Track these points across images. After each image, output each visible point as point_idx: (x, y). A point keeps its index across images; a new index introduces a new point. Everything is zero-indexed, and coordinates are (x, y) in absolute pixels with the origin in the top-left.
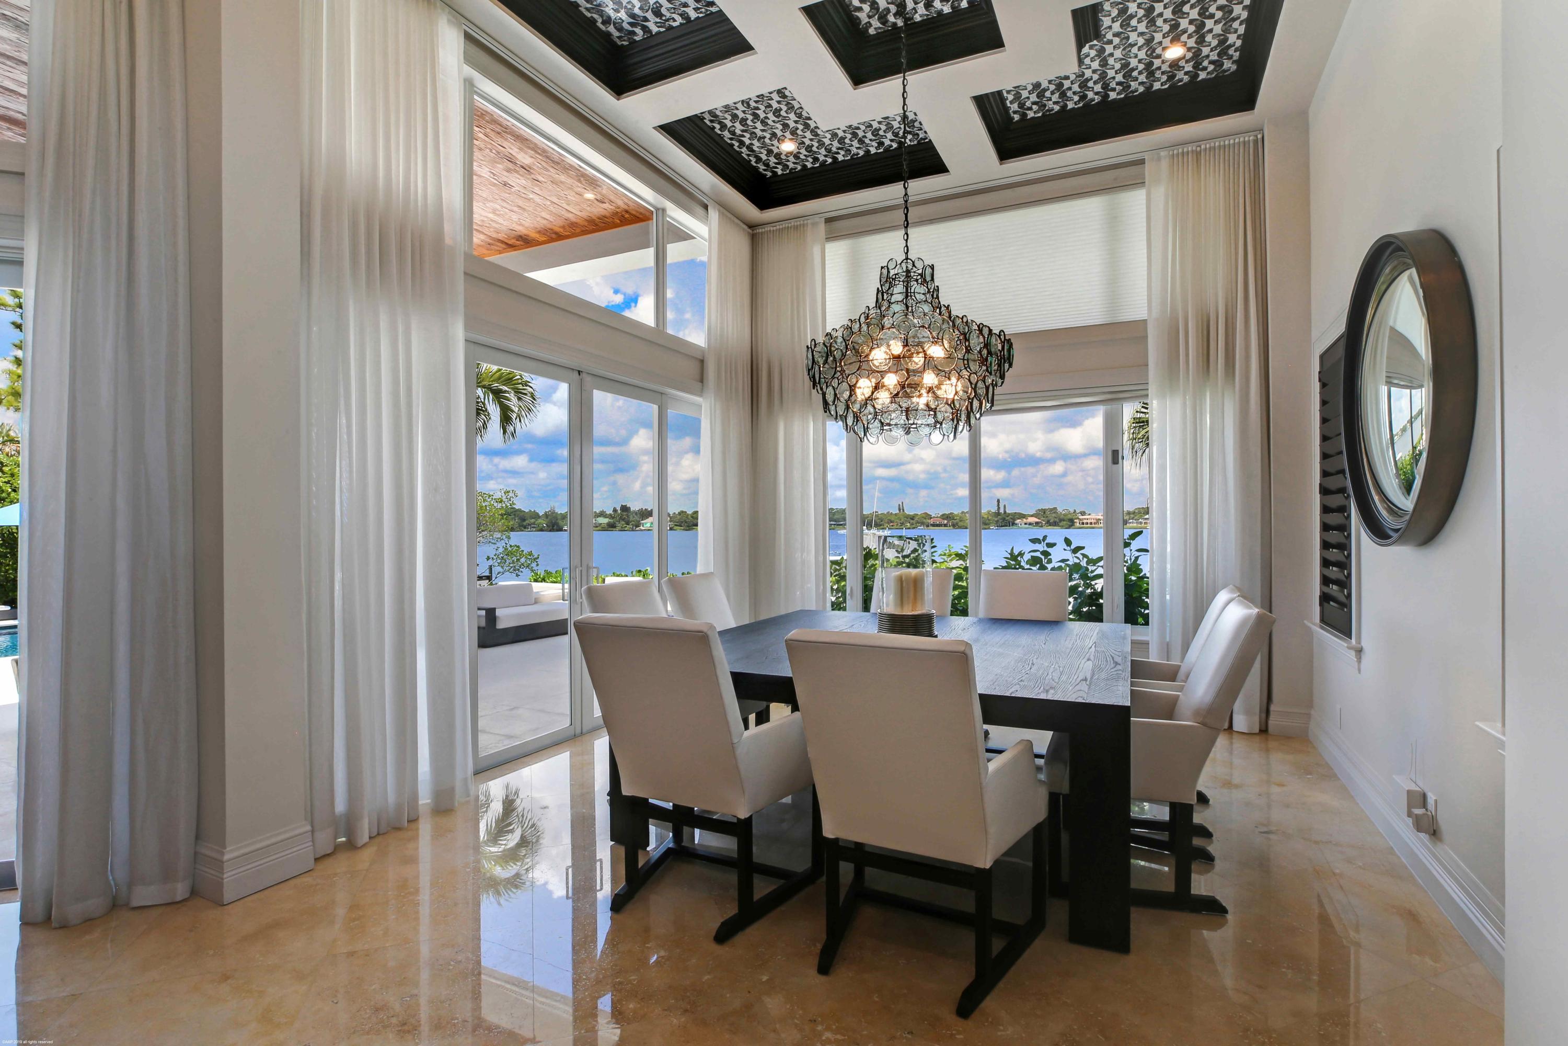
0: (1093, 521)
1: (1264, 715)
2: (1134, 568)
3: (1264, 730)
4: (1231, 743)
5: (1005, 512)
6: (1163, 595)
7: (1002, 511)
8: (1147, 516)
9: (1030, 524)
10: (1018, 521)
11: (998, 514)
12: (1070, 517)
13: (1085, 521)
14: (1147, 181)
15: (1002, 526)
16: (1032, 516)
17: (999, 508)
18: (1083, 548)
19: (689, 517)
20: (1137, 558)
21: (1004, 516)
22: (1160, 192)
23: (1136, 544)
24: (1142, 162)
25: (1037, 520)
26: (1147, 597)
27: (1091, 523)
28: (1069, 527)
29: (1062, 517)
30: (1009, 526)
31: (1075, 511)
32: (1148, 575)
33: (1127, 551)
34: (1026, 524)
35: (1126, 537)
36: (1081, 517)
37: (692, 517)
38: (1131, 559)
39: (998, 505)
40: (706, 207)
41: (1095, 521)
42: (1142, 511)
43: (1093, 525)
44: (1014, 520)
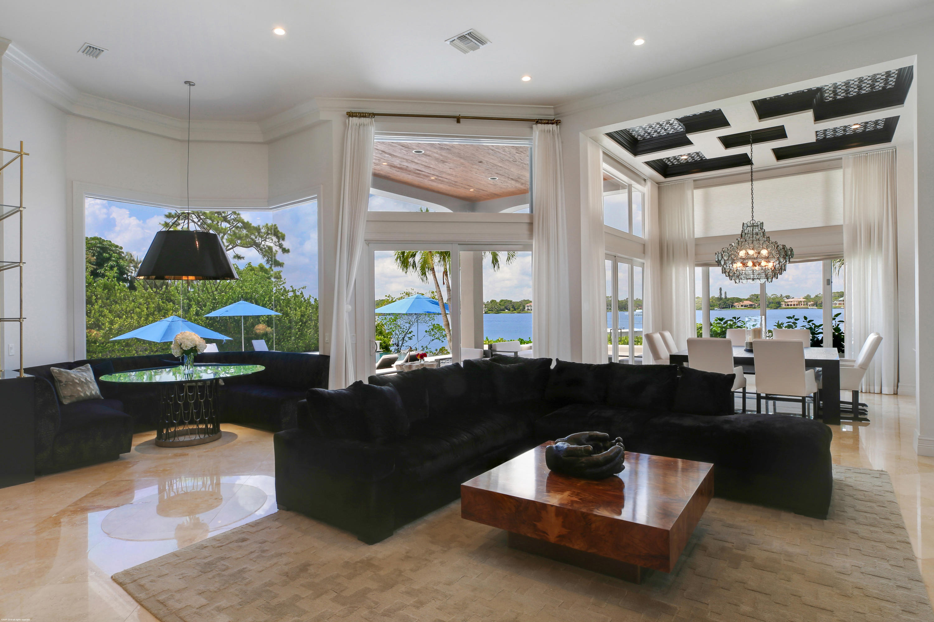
0: (795, 303)
1: (896, 388)
2: (837, 329)
3: (896, 394)
4: (881, 399)
5: (726, 297)
6: (851, 341)
7: (723, 296)
8: (842, 299)
9: (745, 306)
10: (736, 304)
11: (720, 299)
12: (777, 300)
13: (789, 303)
14: (843, 166)
15: (723, 308)
16: (747, 300)
17: (721, 294)
18: (813, 320)
19: (498, 304)
20: (838, 325)
21: (725, 300)
22: (849, 171)
23: (838, 319)
24: (841, 159)
25: (751, 303)
26: (844, 342)
27: (794, 305)
28: (777, 308)
29: (771, 301)
30: (729, 308)
31: (782, 295)
32: (843, 332)
33: (834, 321)
34: (742, 306)
35: (833, 315)
36: (786, 300)
37: (500, 304)
38: (835, 325)
39: (721, 292)
40: (645, 180)
41: (797, 303)
42: (837, 295)
43: (796, 306)
44: (733, 303)
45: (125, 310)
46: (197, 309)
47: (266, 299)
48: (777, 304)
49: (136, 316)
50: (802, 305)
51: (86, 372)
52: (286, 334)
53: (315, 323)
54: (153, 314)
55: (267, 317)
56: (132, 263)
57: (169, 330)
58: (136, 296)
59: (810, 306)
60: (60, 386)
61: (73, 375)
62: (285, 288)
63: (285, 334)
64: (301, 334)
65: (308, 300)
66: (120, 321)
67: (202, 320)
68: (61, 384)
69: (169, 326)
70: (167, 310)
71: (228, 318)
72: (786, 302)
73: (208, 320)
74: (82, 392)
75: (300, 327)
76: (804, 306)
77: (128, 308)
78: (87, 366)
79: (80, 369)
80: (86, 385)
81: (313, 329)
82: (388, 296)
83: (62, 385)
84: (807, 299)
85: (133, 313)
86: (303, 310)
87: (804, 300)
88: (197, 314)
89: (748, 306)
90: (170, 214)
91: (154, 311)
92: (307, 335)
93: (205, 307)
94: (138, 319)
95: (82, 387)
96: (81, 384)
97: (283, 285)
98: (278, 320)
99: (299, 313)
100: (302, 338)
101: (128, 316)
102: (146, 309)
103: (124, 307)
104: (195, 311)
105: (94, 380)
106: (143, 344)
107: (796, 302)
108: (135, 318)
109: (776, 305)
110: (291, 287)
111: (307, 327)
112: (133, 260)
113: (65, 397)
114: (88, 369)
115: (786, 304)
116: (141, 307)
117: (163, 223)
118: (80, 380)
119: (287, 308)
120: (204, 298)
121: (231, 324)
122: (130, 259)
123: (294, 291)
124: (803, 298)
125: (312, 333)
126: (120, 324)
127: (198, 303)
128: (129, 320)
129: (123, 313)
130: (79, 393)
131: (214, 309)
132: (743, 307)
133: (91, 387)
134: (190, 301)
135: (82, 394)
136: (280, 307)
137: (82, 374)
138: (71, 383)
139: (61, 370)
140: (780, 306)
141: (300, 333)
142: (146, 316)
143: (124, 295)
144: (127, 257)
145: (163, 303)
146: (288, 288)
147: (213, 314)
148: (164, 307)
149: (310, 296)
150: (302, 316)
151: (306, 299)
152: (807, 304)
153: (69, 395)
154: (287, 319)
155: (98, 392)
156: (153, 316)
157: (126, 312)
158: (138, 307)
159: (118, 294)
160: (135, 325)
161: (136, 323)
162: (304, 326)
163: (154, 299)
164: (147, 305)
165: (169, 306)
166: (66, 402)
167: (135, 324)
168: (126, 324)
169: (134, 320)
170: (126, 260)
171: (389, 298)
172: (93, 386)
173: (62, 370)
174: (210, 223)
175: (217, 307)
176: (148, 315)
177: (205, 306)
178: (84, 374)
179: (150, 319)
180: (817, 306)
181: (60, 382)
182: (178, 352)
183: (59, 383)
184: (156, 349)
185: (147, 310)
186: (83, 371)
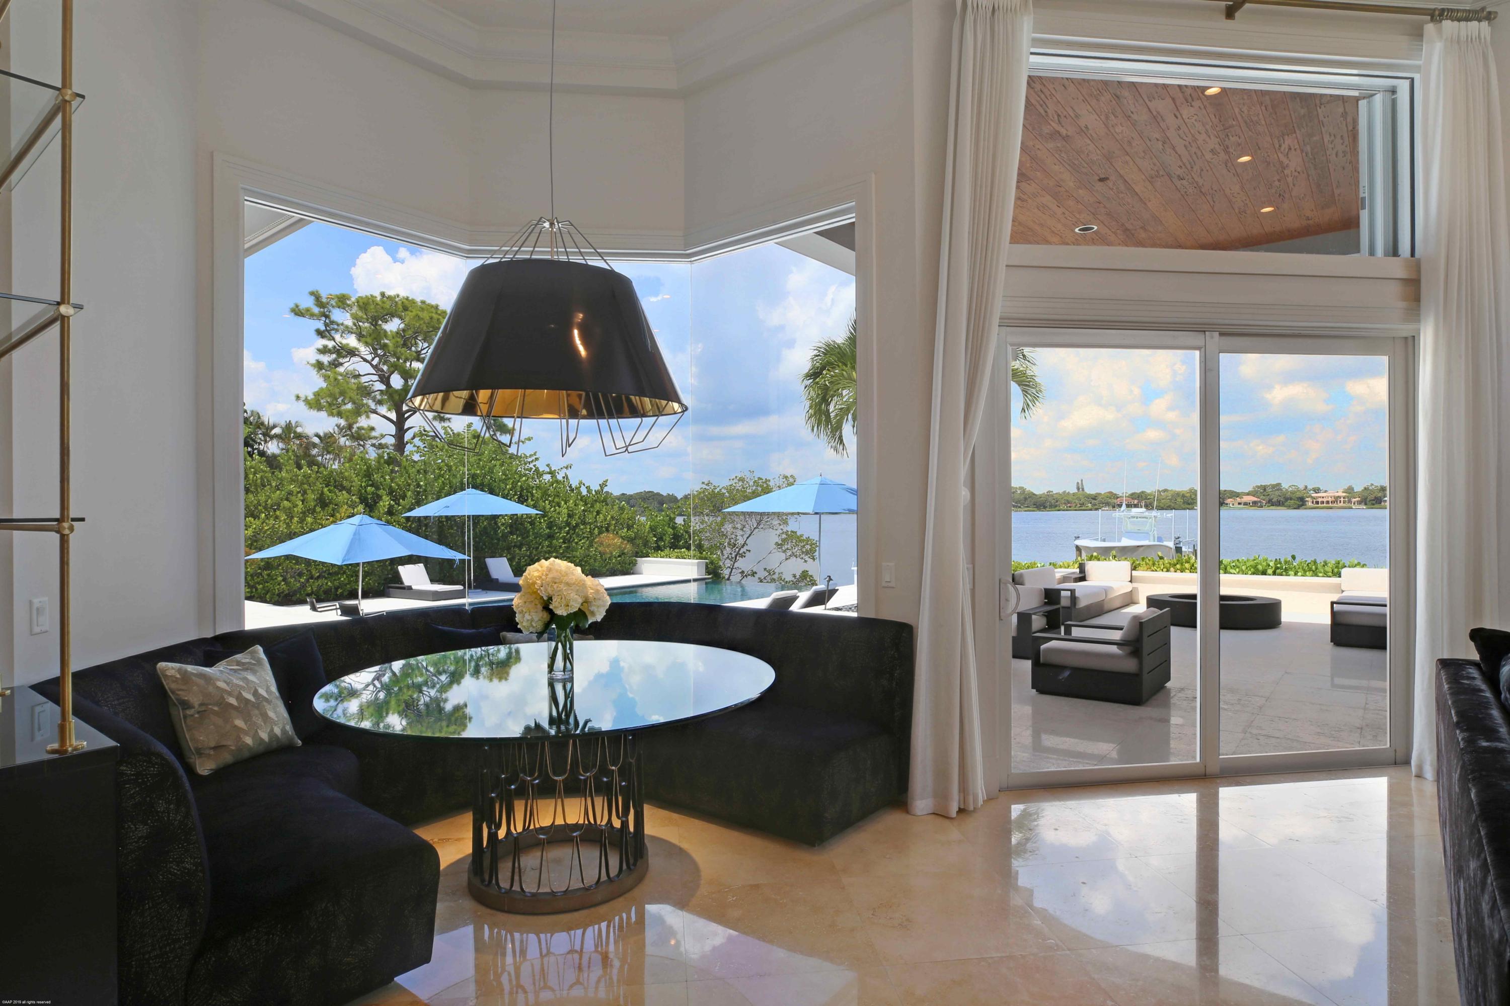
0: (1330, 499)
9: (1245, 504)
10: (1229, 501)
12: (1299, 495)
13: (1320, 500)
16: (1248, 494)
25: (1255, 499)
27: (1328, 502)
28: (1298, 508)
29: (1289, 495)
31: (1306, 487)
34: (1239, 504)
36: (1314, 495)
41: (1333, 500)
45: (264, 504)
46: (390, 503)
47: (508, 487)
48: (1298, 500)
49: (284, 515)
50: (1340, 502)
51: (254, 672)
52: (542, 548)
53: (590, 528)
54: (313, 511)
55: (511, 519)
56: (260, 428)
57: (356, 540)
58: (282, 479)
59: (1354, 504)
60: (185, 717)
61: (221, 684)
62: (538, 468)
63: (540, 547)
64: (568, 548)
65: (576, 488)
66: (255, 524)
67: (398, 522)
68: (188, 712)
69: (355, 534)
70: (336, 505)
71: (444, 520)
72: (1313, 498)
73: (410, 523)
74: (246, 733)
75: (567, 535)
76: (1344, 505)
77: (269, 501)
78: (256, 652)
79: (238, 663)
80: (256, 712)
81: (588, 540)
82: (706, 483)
83: (192, 716)
84: (1350, 493)
85: (278, 509)
86: (570, 506)
87: (1344, 494)
88: (390, 512)
89: (1250, 503)
90: (325, 347)
91: (315, 506)
92: (577, 549)
93: (404, 500)
94: (287, 521)
95: (247, 718)
96: (246, 708)
97: (534, 463)
98: (529, 522)
99: (566, 511)
100: (570, 554)
101: (269, 514)
102: (301, 503)
103: (262, 498)
104: (387, 507)
105: (277, 694)
106: (295, 564)
107: (1331, 497)
108: (283, 518)
109: (1298, 503)
110: (548, 465)
111: (578, 535)
112: (262, 424)
113: (199, 752)
114: (259, 662)
115: (1315, 501)
116: (293, 498)
117: (314, 362)
118: (239, 697)
119: (544, 502)
120: (400, 483)
121: (449, 529)
122: (257, 422)
123: (552, 473)
124: (1343, 492)
125: (586, 546)
126: (255, 528)
127: (391, 492)
128: (272, 522)
129: (261, 510)
130: (239, 738)
131: (419, 503)
132: (1242, 506)
133: (271, 714)
134: (378, 488)
135: (249, 741)
136: (532, 500)
137: (245, 679)
138: (216, 708)
139: (186, 671)
140: (1303, 505)
141: (566, 545)
142: (301, 515)
143: (262, 478)
144: (252, 418)
145: (330, 491)
146: (542, 468)
147: (418, 512)
148: (332, 499)
149: (581, 483)
150: (570, 516)
151: (573, 486)
152: (1350, 502)
153: (212, 744)
154: (545, 521)
155: (289, 728)
156: (312, 514)
157: (265, 508)
158: (287, 499)
159: (251, 476)
160: (282, 531)
161: (283, 528)
162: (573, 534)
163: (315, 484)
164: (302, 495)
165: (340, 498)
166: (204, 768)
167: (281, 529)
168: (266, 528)
169: (280, 521)
170: (251, 423)
171: (707, 488)
172: (275, 712)
173: (190, 668)
174: (394, 361)
175: (423, 500)
176: (304, 514)
177: (404, 497)
178: (251, 677)
179: (309, 520)
180: (1366, 504)
181: (186, 705)
182: (536, 619)
183: (184, 709)
184: (318, 574)
185: (303, 504)
186: (246, 667)
